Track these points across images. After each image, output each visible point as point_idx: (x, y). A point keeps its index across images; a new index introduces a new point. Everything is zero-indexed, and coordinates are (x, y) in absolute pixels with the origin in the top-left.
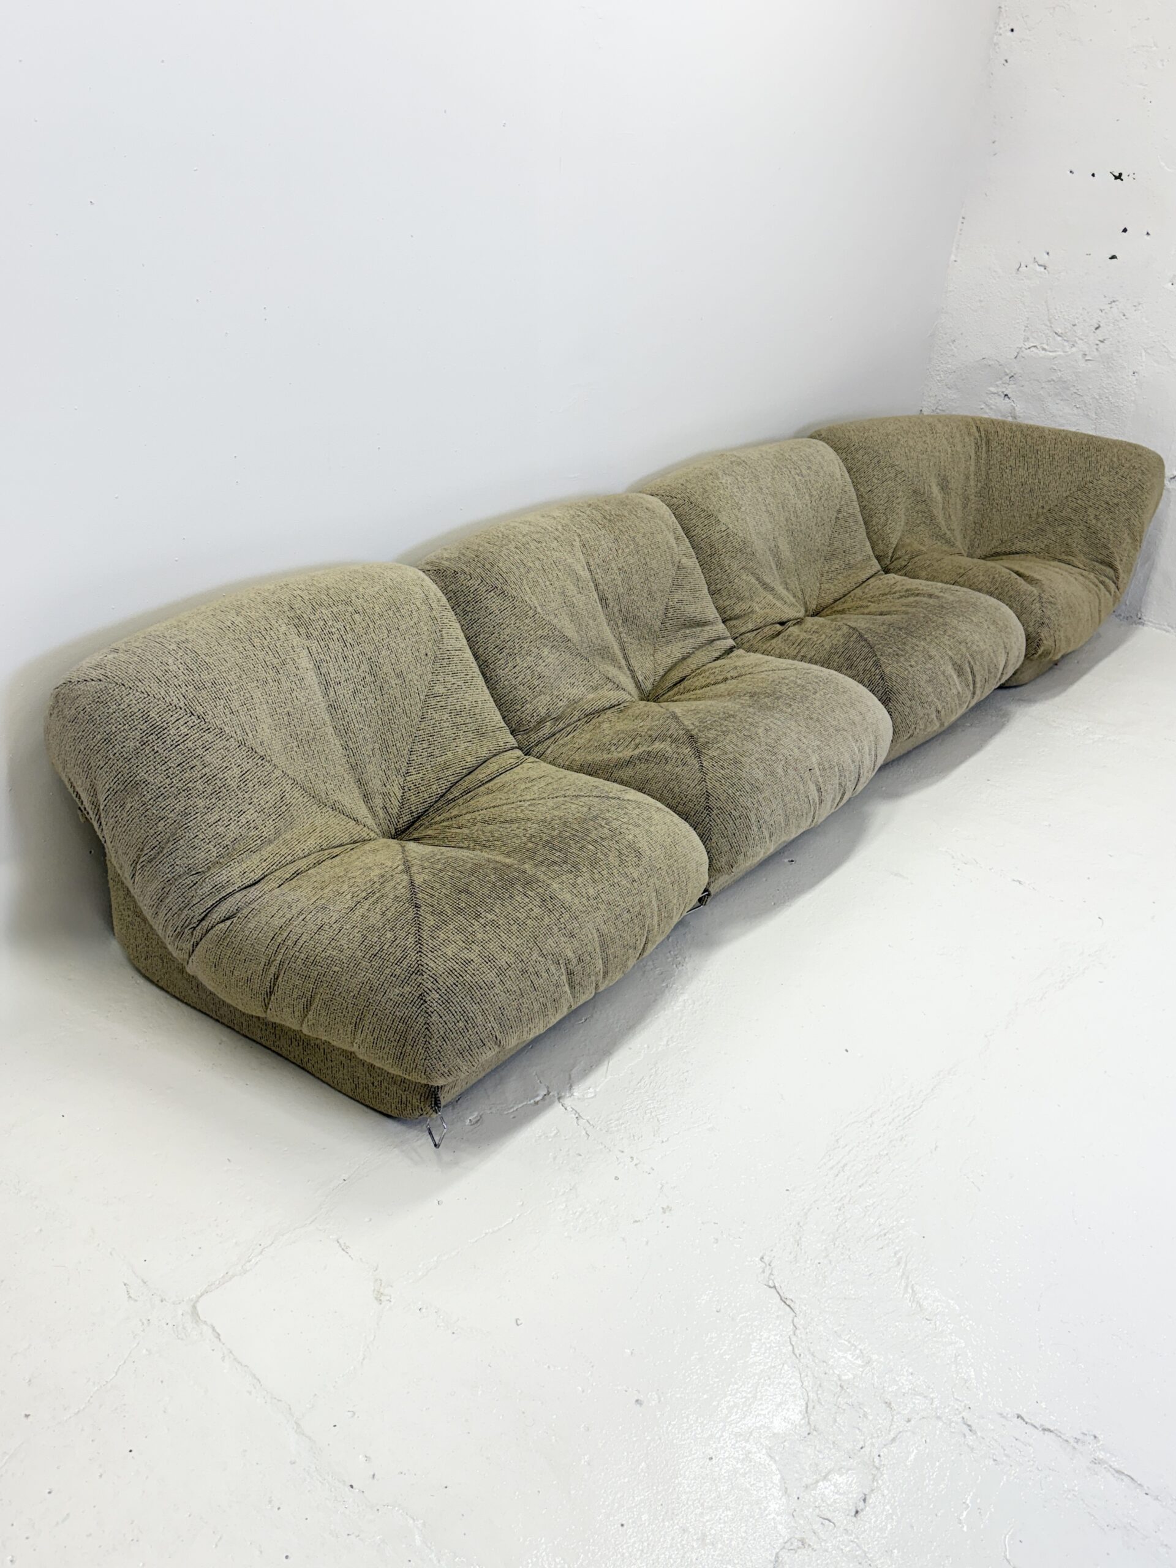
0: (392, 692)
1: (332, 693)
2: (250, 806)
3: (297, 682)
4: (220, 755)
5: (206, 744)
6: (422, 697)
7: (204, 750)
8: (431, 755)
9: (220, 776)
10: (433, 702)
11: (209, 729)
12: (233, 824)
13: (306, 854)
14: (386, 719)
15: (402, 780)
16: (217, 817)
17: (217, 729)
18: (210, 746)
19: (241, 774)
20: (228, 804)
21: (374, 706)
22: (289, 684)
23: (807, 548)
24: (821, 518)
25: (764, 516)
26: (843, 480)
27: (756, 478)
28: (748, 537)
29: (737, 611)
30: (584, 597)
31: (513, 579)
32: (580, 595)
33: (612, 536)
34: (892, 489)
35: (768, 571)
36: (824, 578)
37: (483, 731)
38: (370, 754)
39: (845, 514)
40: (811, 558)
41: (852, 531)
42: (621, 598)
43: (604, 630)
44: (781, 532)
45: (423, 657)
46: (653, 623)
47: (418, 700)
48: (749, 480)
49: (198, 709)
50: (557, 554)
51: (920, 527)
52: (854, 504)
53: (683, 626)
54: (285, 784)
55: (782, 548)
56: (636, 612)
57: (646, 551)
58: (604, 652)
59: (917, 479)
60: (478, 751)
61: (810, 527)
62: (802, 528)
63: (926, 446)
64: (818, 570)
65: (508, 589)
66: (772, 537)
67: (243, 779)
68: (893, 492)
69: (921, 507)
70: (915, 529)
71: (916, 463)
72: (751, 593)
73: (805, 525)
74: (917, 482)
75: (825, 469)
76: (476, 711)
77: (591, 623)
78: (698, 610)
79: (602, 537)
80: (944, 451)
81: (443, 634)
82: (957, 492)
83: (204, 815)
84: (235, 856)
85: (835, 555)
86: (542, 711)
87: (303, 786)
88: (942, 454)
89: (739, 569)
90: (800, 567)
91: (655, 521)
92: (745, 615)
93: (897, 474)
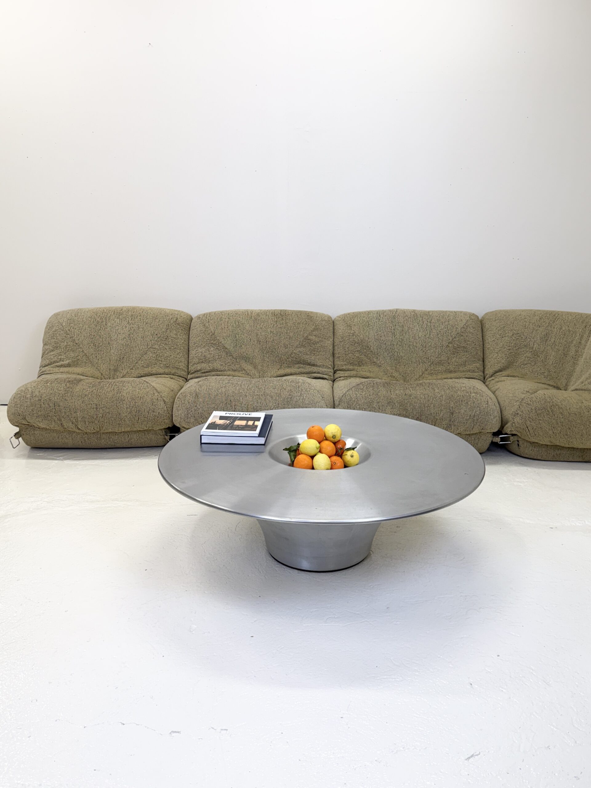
0: (137, 342)
2: (64, 355)
4: (63, 338)
9: (60, 343)
12: (56, 357)
14: (132, 350)
16: (53, 353)
17: (65, 331)
20: (58, 351)
23: (418, 355)
24: (435, 344)
25: (386, 333)
26: (463, 330)
27: (394, 317)
28: (367, 339)
29: (344, 367)
30: (244, 336)
31: (212, 322)
32: (242, 335)
33: (276, 319)
34: (507, 342)
35: (380, 358)
36: (427, 372)
37: (168, 366)
38: (122, 358)
39: (455, 345)
40: (420, 360)
41: (460, 355)
42: (268, 343)
43: (250, 350)
44: (399, 343)
45: (155, 335)
46: (282, 356)
47: (146, 347)
48: (387, 317)
49: (64, 324)
50: (240, 319)
51: (526, 366)
52: (468, 342)
53: (299, 363)
54: (81, 354)
55: (397, 351)
56: (274, 350)
57: (289, 328)
58: (247, 359)
59: (529, 340)
60: (161, 371)
61: (424, 346)
62: (417, 345)
63: (544, 324)
64: (424, 367)
65: (207, 324)
66: (389, 344)
67: (66, 346)
68: (507, 343)
69: (529, 355)
70: (522, 366)
71: (531, 331)
72: (360, 363)
73: (420, 344)
74: (528, 341)
75: (450, 322)
76: (168, 358)
77: (243, 346)
78: (311, 358)
79: (271, 319)
80: (558, 328)
81: (168, 330)
82: (559, 351)
83: (50, 352)
84: (52, 365)
85: (440, 363)
86: (199, 368)
87: (88, 357)
88: (555, 330)
89: (355, 350)
90: (410, 362)
91: (306, 320)
92: (348, 370)
93: (513, 334)
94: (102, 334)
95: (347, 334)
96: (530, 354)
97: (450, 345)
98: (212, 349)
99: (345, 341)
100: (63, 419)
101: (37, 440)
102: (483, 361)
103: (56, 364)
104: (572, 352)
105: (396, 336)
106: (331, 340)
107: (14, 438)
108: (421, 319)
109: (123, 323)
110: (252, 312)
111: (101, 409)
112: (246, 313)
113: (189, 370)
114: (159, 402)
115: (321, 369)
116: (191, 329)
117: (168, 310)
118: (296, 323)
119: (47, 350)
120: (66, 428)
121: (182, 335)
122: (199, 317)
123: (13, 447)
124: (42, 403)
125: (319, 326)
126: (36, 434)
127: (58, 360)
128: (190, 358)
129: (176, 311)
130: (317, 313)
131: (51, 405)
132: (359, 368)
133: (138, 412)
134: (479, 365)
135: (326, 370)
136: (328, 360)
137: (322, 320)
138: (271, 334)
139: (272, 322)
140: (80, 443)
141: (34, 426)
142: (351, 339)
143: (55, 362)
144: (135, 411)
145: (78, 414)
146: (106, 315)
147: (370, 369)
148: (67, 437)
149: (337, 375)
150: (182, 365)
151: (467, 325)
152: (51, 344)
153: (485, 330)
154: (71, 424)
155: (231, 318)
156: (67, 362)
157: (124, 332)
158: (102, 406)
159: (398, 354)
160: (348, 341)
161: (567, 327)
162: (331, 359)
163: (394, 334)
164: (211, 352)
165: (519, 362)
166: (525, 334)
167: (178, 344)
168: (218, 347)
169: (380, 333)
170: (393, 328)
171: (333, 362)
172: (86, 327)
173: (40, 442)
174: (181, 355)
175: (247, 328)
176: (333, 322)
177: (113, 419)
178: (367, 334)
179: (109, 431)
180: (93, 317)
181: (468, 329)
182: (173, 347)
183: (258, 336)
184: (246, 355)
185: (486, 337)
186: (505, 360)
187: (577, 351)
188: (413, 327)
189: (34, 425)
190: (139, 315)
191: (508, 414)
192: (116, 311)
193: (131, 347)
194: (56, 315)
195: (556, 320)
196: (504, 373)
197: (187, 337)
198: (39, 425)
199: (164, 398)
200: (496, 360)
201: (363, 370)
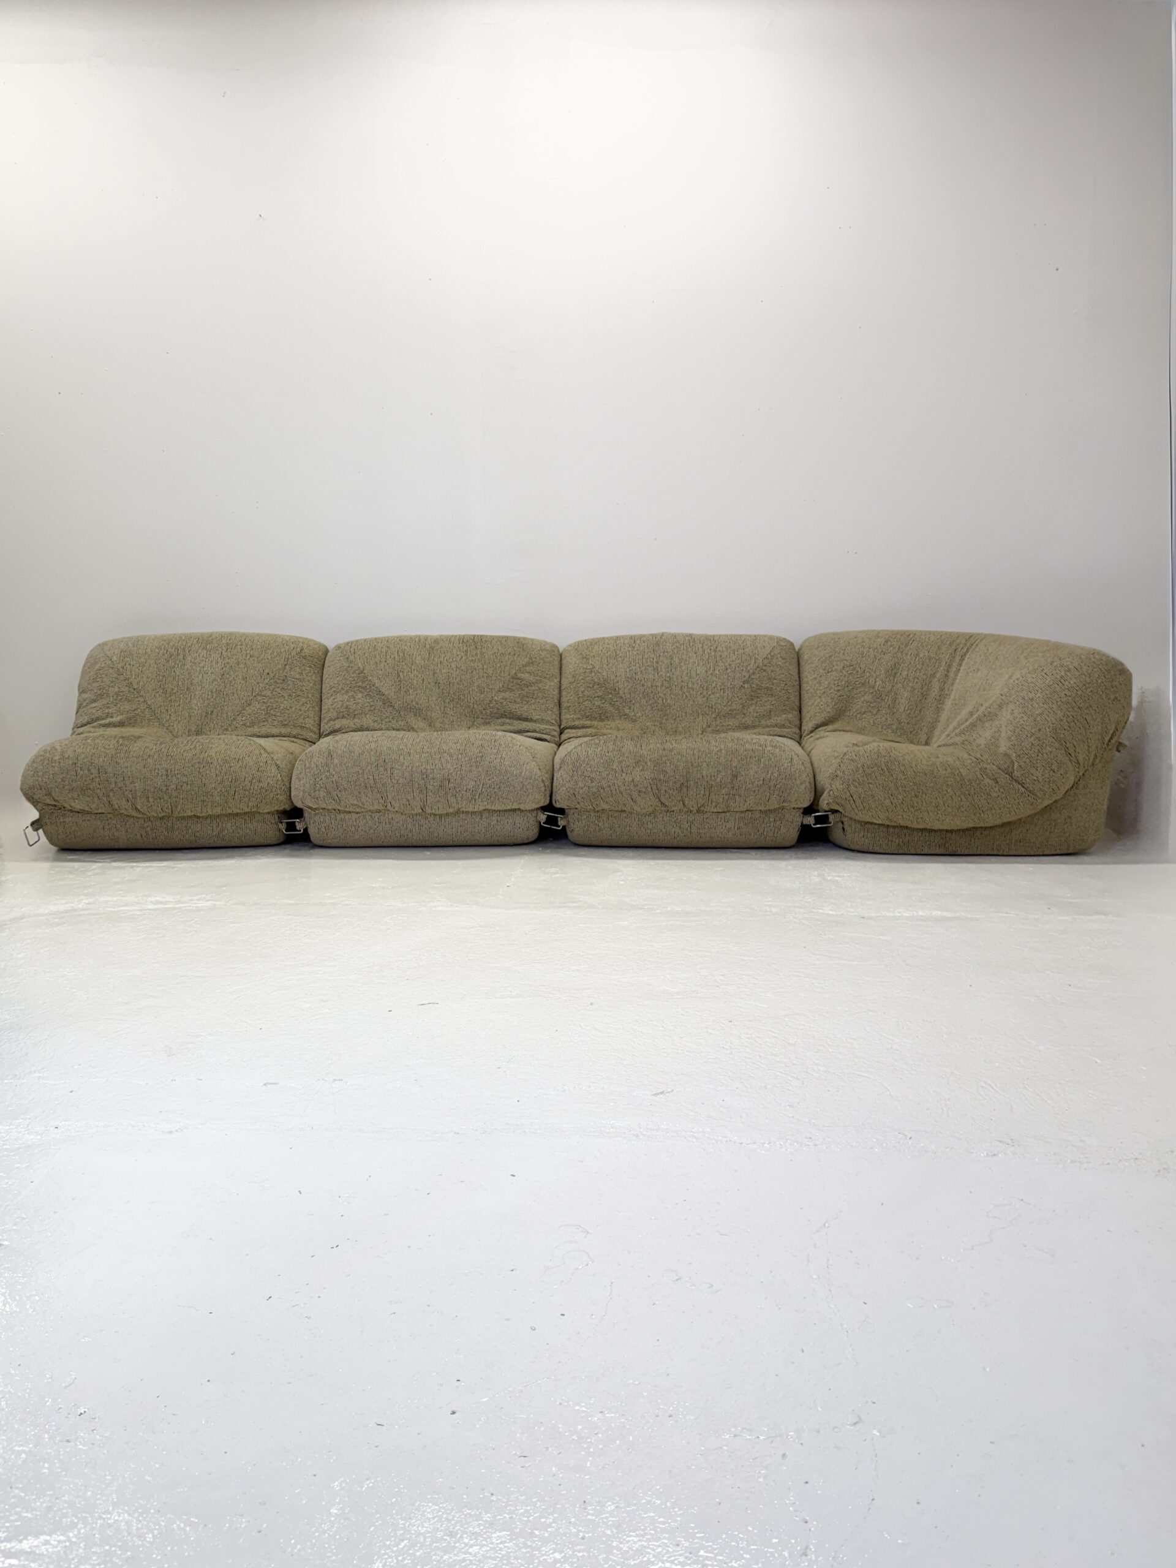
3: (180, 665)
11: (113, 668)
12: (100, 711)
16: (96, 705)
17: (117, 670)
23: (696, 703)
24: (723, 684)
25: (643, 668)
26: (766, 662)
27: (657, 644)
28: (613, 677)
29: (577, 723)
30: (413, 675)
31: (360, 653)
32: (410, 673)
33: (465, 648)
34: (835, 678)
35: (635, 708)
36: (710, 729)
37: (286, 723)
38: (209, 713)
39: (755, 686)
40: (700, 711)
41: (761, 700)
42: (451, 685)
43: (422, 698)
44: (666, 684)
45: (265, 674)
46: (475, 707)
47: (250, 694)
48: (646, 644)
49: (115, 658)
50: (406, 648)
51: (864, 715)
52: (775, 681)
53: (503, 716)
54: (142, 705)
55: (662, 695)
56: (461, 696)
57: (487, 661)
58: (417, 711)
59: (868, 674)
60: (275, 731)
61: (705, 688)
62: (695, 686)
63: (891, 649)
64: (705, 721)
65: (351, 658)
66: (650, 685)
67: (117, 694)
68: (835, 680)
69: (867, 697)
70: (859, 716)
71: (872, 661)
72: (603, 716)
73: (699, 685)
74: (867, 676)
75: (746, 650)
76: (287, 711)
77: (411, 691)
78: (523, 709)
79: (457, 648)
80: (912, 655)
81: (287, 667)
82: (915, 689)
83: (91, 703)
84: (95, 724)
85: (730, 715)
86: (337, 726)
87: (154, 712)
88: (909, 657)
89: (593, 696)
90: (683, 714)
91: (515, 649)
92: (583, 727)
93: (844, 667)
94: (177, 674)
95: (581, 670)
96: (870, 696)
97: (746, 686)
98: (360, 695)
99: (579, 682)
100: (111, 794)
101: (68, 833)
102: (800, 712)
103: (100, 722)
104: (935, 691)
105: (661, 673)
106: (557, 680)
107: (30, 828)
108: (701, 645)
109: (212, 656)
110: (426, 638)
111: (174, 777)
112: (417, 640)
113: (321, 731)
114: (268, 768)
115: (538, 725)
116: (326, 666)
117: (288, 636)
118: (499, 654)
119: (85, 700)
120: (116, 810)
121: (310, 674)
122: (339, 647)
123: (29, 844)
124: (79, 769)
125: (536, 658)
126: (67, 821)
127: (104, 716)
128: (323, 712)
129: (301, 638)
130: (532, 640)
131: (93, 771)
132: (600, 723)
133: (233, 781)
134: (792, 716)
135: (547, 727)
136: (550, 712)
137: (541, 649)
138: (458, 672)
139: (458, 653)
140: (139, 836)
141: (64, 807)
142: (587, 679)
143: (98, 719)
144: (230, 779)
145: (137, 785)
146: (184, 644)
147: (619, 726)
148: (118, 826)
149: (564, 737)
150: (310, 723)
151: (772, 654)
152: (92, 690)
153: (802, 663)
154: (124, 802)
155: (392, 646)
156: (119, 718)
157: (214, 671)
158: (176, 772)
159: (664, 701)
160: (582, 681)
161: (926, 652)
162: (556, 710)
163: (656, 669)
164: (358, 701)
165: (854, 710)
166: (863, 666)
167: (304, 689)
168: (371, 693)
169: (634, 668)
170: (655, 660)
171: (558, 715)
172: (152, 662)
173: (73, 836)
174: (308, 707)
175: (417, 662)
176: (561, 655)
177: (193, 793)
178: (614, 669)
179: (185, 815)
180: (163, 647)
181: (774, 660)
182: (294, 694)
183: (436, 675)
184: (415, 704)
185: (804, 675)
186: (831, 706)
187: (942, 690)
188: (688, 659)
189: (65, 805)
190: (239, 643)
191: (823, 779)
192: (200, 638)
193: (225, 694)
194: (102, 646)
195: (910, 642)
196: (830, 727)
197: (319, 679)
198: (73, 804)
199: (278, 762)
200: (818, 708)
201: (607, 726)
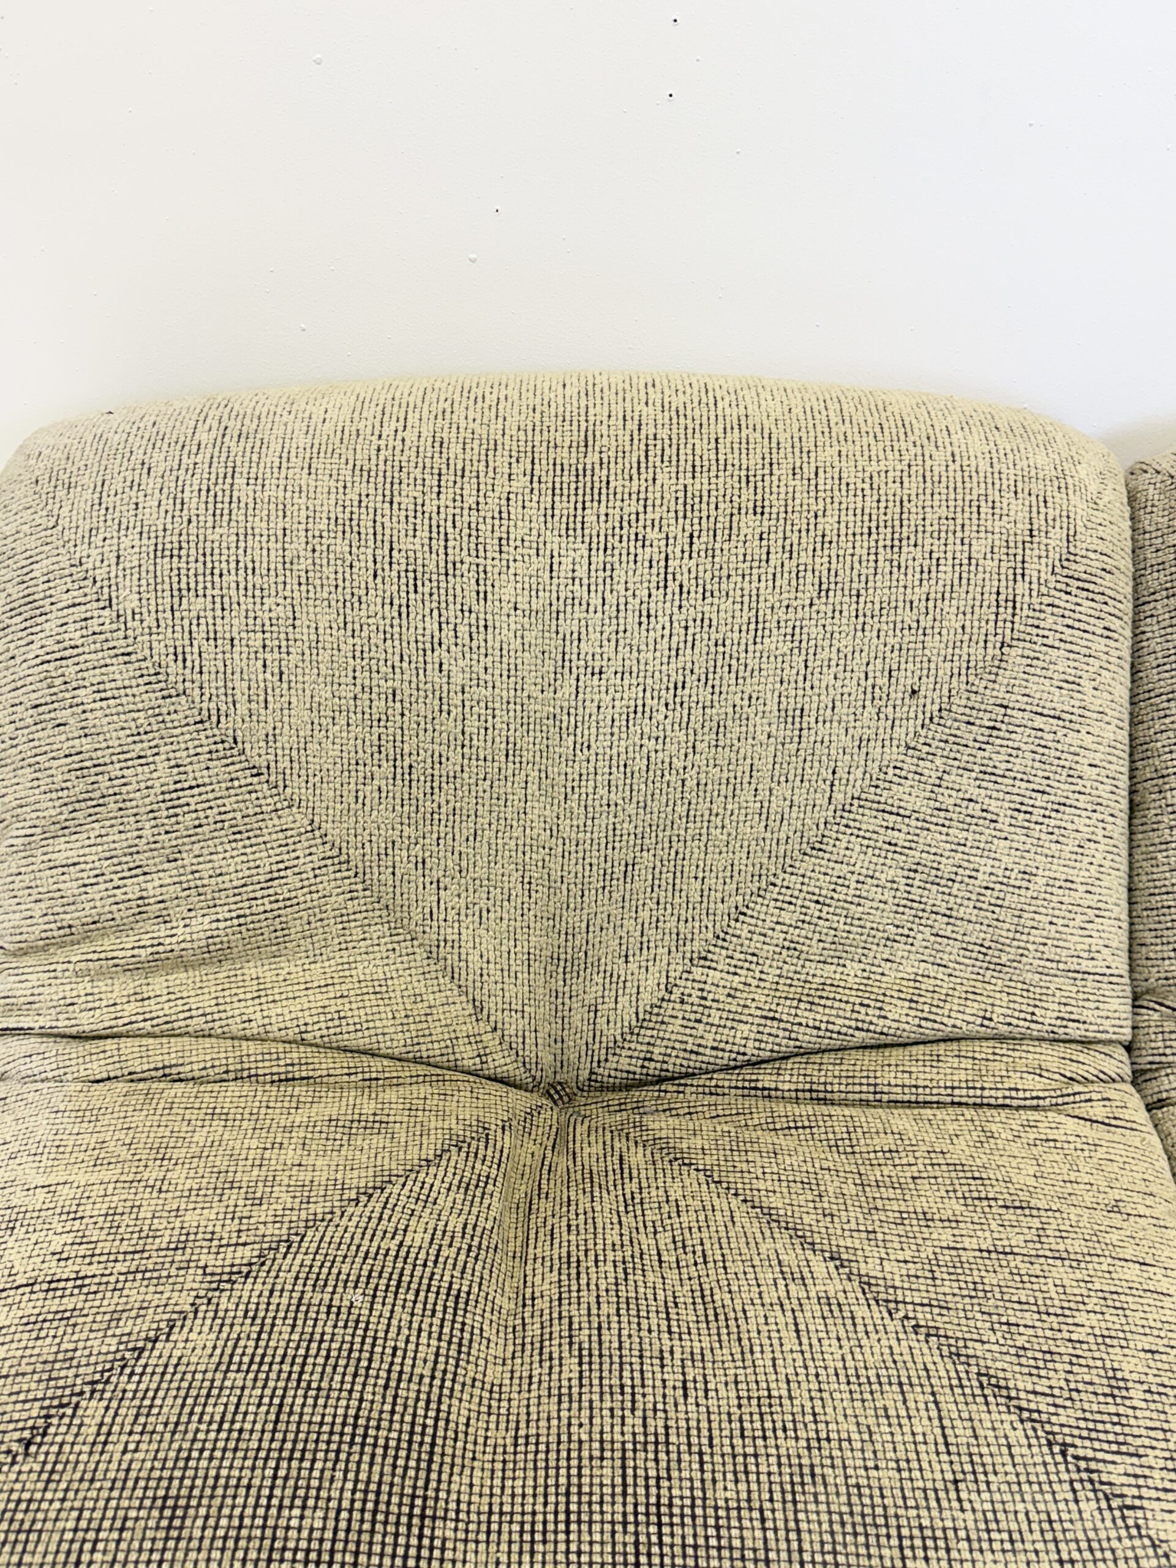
0: (746, 748)
1: (566, 690)
2: (166, 866)
3: (463, 630)
4: (133, 725)
5: (108, 686)
6: (838, 797)
7: (98, 696)
8: (792, 947)
9: (114, 770)
10: (869, 821)
11: (129, 654)
12: (102, 887)
13: (248, 1033)
14: (703, 807)
15: (680, 968)
16: (73, 856)
17: (148, 663)
18: (116, 693)
19: (172, 787)
20: (110, 838)
21: (678, 764)
22: (432, 625)
47: (821, 800)
54: (301, 851)
67: (173, 797)
87: (362, 875)
